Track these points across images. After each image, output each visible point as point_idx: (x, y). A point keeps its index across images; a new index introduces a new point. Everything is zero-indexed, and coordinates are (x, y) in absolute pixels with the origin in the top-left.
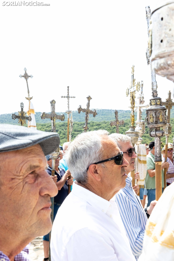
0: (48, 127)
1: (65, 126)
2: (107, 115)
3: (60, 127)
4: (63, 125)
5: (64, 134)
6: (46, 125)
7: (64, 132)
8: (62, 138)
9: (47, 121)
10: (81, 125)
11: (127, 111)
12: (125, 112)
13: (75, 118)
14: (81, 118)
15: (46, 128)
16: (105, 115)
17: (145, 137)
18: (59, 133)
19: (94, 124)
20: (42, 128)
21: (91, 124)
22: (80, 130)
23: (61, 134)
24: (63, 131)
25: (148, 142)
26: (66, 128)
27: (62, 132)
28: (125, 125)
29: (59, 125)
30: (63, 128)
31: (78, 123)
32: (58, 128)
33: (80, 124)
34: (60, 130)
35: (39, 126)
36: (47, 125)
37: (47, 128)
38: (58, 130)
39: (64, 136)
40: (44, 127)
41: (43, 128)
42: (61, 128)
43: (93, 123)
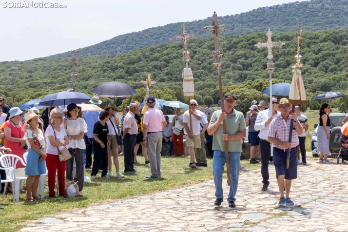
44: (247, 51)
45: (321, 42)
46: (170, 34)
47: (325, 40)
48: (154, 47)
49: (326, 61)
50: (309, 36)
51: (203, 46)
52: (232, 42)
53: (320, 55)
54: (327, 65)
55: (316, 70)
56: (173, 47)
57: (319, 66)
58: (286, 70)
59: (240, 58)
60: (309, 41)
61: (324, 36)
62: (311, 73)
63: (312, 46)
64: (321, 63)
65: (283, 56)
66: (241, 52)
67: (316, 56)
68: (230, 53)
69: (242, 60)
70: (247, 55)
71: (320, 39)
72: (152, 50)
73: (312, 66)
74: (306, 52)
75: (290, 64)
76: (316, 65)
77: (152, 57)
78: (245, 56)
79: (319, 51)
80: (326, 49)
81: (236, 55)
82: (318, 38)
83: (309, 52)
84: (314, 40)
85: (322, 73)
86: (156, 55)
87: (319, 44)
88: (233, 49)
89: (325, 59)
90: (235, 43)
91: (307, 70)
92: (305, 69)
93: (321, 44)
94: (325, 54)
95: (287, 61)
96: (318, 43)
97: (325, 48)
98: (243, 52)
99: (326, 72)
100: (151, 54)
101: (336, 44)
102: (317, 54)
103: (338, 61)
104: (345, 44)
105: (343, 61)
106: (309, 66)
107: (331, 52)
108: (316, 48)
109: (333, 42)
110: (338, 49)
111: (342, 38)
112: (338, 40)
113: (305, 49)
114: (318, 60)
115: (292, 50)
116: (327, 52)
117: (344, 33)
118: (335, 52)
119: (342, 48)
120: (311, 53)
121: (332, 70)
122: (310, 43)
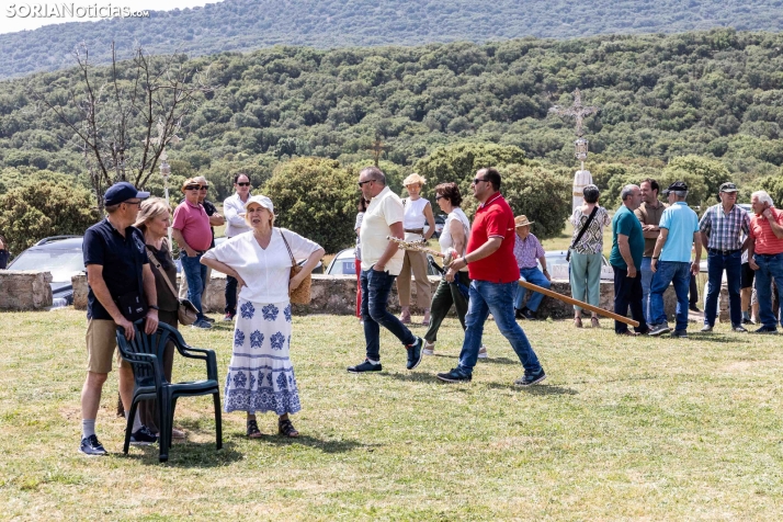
0: (596, 58)
1: (694, 55)
3: (667, 58)
4: (682, 50)
5: (693, 101)
6: (583, 51)
7: (692, 88)
8: (681, 120)
9: (551, 24)
15: (586, 62)
18: (664, 91)
20: (561, 64)
23: (676, 98)
24: (682, 84)
26: (698, 66)
27: (680, 89)
29: (659, 49)
30: (685, 66)
31: (768, 39)
32: (654, 64)
34: (668, 78)
35: (543, 53)
36: (590, 51)
37: (592, 67)
38: (657, 77)
39: (693, 109)
40: (573, 60)
41: (569, 63)
42: (671, 67)
44: (266, 85)
45: (426, 68)
46: (50, 47)
47: (433, 64)
48: (51, 74)
49: (442, 108)
50: (397, 55)
51: (164, 75)
52: (231, 65)
53: (425, 96)
54: (443, 117)
55: (422, 126)
56: (97, 75)
57: (428, 118)
58: (356, 126)
59: (251, 101)
60: (400, 65)
61: (431, 56)
62: (412, 134)
63: (407, 77)
64: (430, 113)
65: (345, 97)
66: (252, 87)
67: (417, 98)
68: (229, 89)
69: (257, 105)
70: (266, 95)
71: (422, 60)
72: (48, 81)
73: (412, 119)
74: (395, 89)
75: (363, 115)
76: (419, 115)
77: (49, 96)
78: (262, 97)
79: (423, 86)
80: (439, 84)
81: (241, 94)
82: (418, 60)
83: (402, 89)
84: (409, 64)
85: (436, 134)
86: (59, 91)
87: (422, 71)
88: (234, 81)
89: (439, 105)
90: (237, 68)
91: (401, 129)
92: (399, 124)
93: (427, 73)
94: (439, 94)
95: (357, 107)
96: (418, 70)
97: (435, 82)
98: (257, 88)
99: (442, 130)
100: (49, 91)
101: (457, 73)
102: (419, 92)
103: (467, 108)
104: (477, 72)
105: (476, 109)
106: (407, 119)
107: (451, 89)
108: (417, 80)
109: (451, 68)
110: (463, 82)
111: (468, 60)
112: (460, 64)
113: (392, 83)
114: (423, 105)
115: (366, 83)
116: (441, 89)
117: (474, 49)
118: (458, 89)
119: (472, 80)
120: (407, 91)
121: (457, 129)
122: (402, 70)
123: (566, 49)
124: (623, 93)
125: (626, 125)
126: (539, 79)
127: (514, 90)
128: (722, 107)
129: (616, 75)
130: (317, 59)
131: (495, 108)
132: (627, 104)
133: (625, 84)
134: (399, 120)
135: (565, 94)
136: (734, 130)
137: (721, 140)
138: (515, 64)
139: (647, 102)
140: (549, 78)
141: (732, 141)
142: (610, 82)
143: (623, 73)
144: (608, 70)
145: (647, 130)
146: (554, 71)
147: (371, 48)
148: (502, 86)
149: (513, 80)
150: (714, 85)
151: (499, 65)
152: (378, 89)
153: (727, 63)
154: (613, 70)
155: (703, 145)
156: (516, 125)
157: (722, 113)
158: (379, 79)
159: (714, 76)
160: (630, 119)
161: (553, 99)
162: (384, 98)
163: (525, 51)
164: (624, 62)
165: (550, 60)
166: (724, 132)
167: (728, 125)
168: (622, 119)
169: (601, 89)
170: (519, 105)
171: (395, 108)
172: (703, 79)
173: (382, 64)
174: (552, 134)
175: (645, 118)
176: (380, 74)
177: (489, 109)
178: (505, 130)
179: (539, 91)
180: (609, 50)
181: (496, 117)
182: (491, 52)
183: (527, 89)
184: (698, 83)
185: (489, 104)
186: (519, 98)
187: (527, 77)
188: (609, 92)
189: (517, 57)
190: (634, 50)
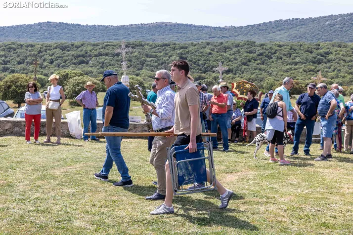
0: (103, 48)
2: (184, 33)
6: (99, 46)
7: (130, 57)
9: (89, 38)
10: (155, 48)
11: (217, 27)
12: (212, 30)
13: (134, 36)
14: (143, 36)
15: (100, 49)
16: (181, 33)
17: (260, 70)
19: (177, 46)
20: (93, 49)
21: (171, 46)
22: (155, 55)
25: (266, 78)
28: (226, 49)
31: (150, 44)
33: (154, 45)
35: (87, 46)
36: (101, 46)
37: (102, 50)
41: (95, 49)
43: (174, 44)
44: (6, 53)
45: (54, 49)
47: (56, 48)
49: (58, 61)
53: (53, 57)
54: (58, 63)
55: (52, 66)
57: (54, 63)
61: (55, 46)
62: (49, 68)
63: (48, 51)
64: (55, 62)
67: (51, 58)
71: (52, 47)
76: (51, 63)
78: (5, 56)
79: (53, 54)
83: (46, 55)
84: (49, 48)
85: (57, 68)
91: (46, 66)
93: (54, 50)
94: (57, 57)
96: (51, 49)
97: (56, 53)
99: (58, 67)
101: (63, 51)
102: (52, 56)
103: (66, 61)
104: (68, 51)
105: (68, 61)
106: (48, 64)
107: (61, 55)
108: (51, 52)
109: (61, 49)
110: (64, 53)
111: (66, 47)
112: (64, 48)
113: (44, 53)
114: (53, 60)
115: (36, 53)
116: (58, 55)
117: (67, 44)
118: (63, 55)
119: (67, 53)
120: (48, 55)
121: (63, 67)
122: (46, 49)
123: (94, 45)
124: (110, 58)
125: (111, 67)
126: (86, 53)
127: (79, 56)
128: (138, 62)
129: (108, 53)
130: (22, 46)
131: (74, 61)
132: (111, 61)
133: (111, 55)
134: (45, 64)
135: (94, 58)
136: (141, 69)
137: (137, 72)
138: (79, 49)
139: (117, 61)
140: (89, 53)
141: (141, 72)
142: (107, 54)
143: (110, 52)
144: (106, 51)
145: (117, 68)
146: (91, 51)
147: (37, 43)
148: (76, 55)
149: (79, 53)
150: (136, 56)
151: (75, 49)
152: (40, 55)
153: (139, 50)
154: (108, 51)
155: (133, 73)
156: (80, 66)
157: (138, 64)
158: (40, 52)
159: (136, 54)
160: (112, 65)
161: (90, 59)
162: (41, 57)
163: (82, 45)
164: (111, 49)
165: (90, 48)
166: (139, 70)
167: (140, 68)
168: (110, 65)
169: (104, 57)
170: (81, 61)
171: (44, 60)
172: (133, 54)
173: (41, 48)
174: (90, 69)
175: (116, 65)
176: (40, 51)
177: (72, 61)
178: (77, 67)
179: (86, 57)
180: (107, 46)
181: (74, 64)
182: (72, 45)
183: (83, 56)
184: (131, 55)
185: (72, 60)
186: (81, 58)
187: (83, 52)
188: (107, 57)
189: (80, 47)
190: (113, 46)
